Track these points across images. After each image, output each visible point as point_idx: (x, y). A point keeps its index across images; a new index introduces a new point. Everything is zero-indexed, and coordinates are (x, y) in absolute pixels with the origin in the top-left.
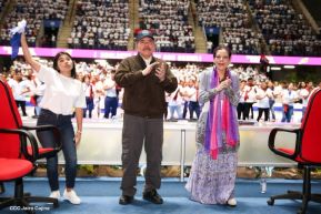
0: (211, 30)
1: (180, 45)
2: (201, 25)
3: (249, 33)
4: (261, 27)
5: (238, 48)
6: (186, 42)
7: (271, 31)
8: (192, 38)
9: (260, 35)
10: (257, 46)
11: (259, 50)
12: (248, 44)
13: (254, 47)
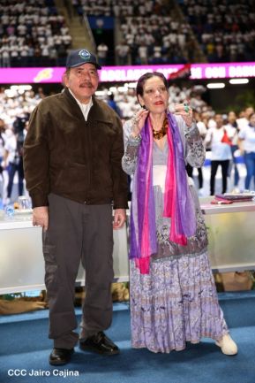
0: (100, 23)
1: (45, 53)
2: (81, 14)
3: (168, 25)
4: (186, 13)
5: (150, 52)
6: (56, 47)
7: (204, 18)
8: (66, 38)
9: (186, 27)
10: (182, 48)
11: (186, 54)
12: (167, 44)
13: (176, 50)
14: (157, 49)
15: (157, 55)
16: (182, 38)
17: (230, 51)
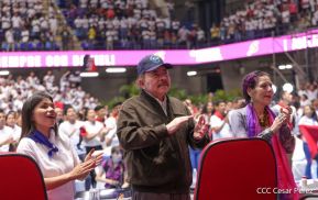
10: (54, 34)
11: (59, 39)
12: (36, 29)
13: (48, 35)
14: (25, 33)
15: (25, 39)
16: (54, 23)
17: (106, 38)
